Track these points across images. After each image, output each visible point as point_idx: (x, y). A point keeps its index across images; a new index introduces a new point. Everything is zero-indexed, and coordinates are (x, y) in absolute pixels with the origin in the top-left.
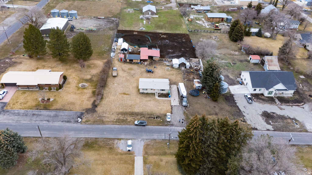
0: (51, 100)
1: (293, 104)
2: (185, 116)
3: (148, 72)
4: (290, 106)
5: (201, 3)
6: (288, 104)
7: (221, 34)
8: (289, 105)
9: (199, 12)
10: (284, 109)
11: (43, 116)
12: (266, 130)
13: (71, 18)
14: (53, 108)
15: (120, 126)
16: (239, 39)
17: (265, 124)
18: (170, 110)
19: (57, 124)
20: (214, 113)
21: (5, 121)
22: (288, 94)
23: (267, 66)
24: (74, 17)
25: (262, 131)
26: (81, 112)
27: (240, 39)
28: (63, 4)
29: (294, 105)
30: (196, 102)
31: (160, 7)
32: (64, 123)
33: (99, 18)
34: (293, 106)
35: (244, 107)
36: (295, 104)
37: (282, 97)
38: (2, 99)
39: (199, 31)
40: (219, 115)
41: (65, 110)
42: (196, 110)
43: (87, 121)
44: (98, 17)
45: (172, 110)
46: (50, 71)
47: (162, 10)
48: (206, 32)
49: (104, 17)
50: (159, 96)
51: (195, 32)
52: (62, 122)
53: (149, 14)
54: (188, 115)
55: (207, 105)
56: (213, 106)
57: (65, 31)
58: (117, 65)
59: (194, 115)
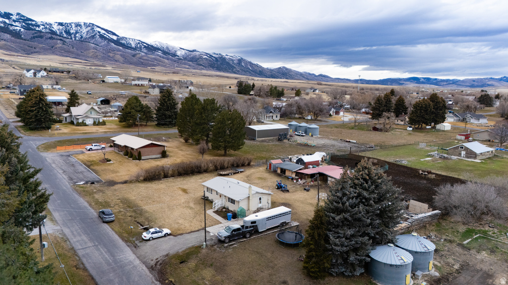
0: (111, 162)
2: (184, 251)
3: (278, 188)
14: (95, 167)
21: (49, 160)
24: (310, 134)
26: (101, 180)
30: (260, 251)
32: (67, 179)
33: (347, 141)
38: (89, 150)
41: (96, 173)
42: (230, 260)
49: (354, 142)
52: (69, 177)
53: (462, 155)
54: (194, 256)
55: (273, 268)
56: (282, 280)
57: (272, 138)
58: (253, 171)
59: (205, 263)
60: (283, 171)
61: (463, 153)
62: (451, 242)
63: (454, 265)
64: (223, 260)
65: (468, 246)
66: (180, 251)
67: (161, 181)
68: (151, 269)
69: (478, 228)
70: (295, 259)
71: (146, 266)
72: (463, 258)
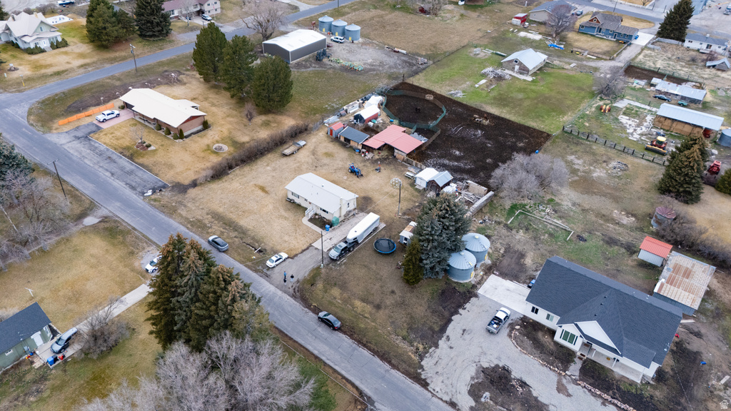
0: (152, 148)
1: (616, 401)
2: (309, 275)
3: (352, 172)
4: (600, 401)
5: (706, 79)
6: (598, 393)
7: (651, 164)
8: (600, 396)
9: (659, 98)
10: (569, 395)
11: (115, 165)
12: (446, 402)
13: (342, 38)
14: (141, 160)
15: (187, 231)
16: (674, 190)
17: (464, 389)
18: (300, 250)
19: (118, 184)
20: (377, 301)
21: (71, 151)
22: (633, 371)
23: (663, 280)
24: (350, 39)
25: (433, 395)
26: (165, 184)
27: (678, 190)
28: (364, 14)
29: (616, 406)
30: (366, 263)
31: (566, 63)
32: (127, 187)
33: (395, 51)
34: (611, 406)
35: (464, 331)
36: (619, 404)
37: (603, 368)
38: (103, 122)
39: (590, 139)
40: (381, 312)
41: (150, 171)
42: (347, 277)
43: (155, 200)
44: (396, 49)
45: (301, 253)
46: (193, 107)
47: (563, 68)
48: (610, 147)
49: (404, 52)
50: (311, 220)
51: (579, 138)
52: (127, 184)
53: (516, 70)
54: (319, 277)
55: (381, 279)
56: (390, 290)
57: (308, 56)
58: (314, 140)
59: (330, 283)
60: (347, 140)
61: (517, 67)
62: (499, 223)
63: (500, 249)
64: (341, 278)
65: (511, 225)
66: (306, 275)
67: (230, 176)
68: (294, 296)
69: (520, 202)
70: (394, 268)
71: (289, 295)
72: (507, 240)
